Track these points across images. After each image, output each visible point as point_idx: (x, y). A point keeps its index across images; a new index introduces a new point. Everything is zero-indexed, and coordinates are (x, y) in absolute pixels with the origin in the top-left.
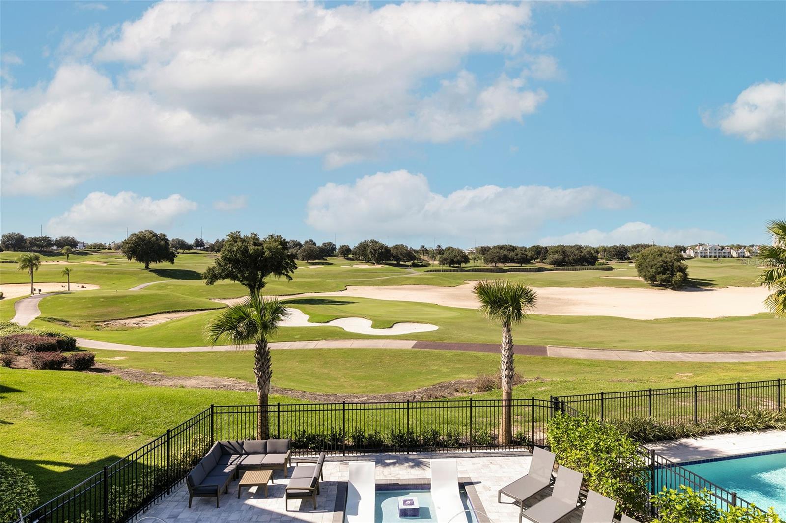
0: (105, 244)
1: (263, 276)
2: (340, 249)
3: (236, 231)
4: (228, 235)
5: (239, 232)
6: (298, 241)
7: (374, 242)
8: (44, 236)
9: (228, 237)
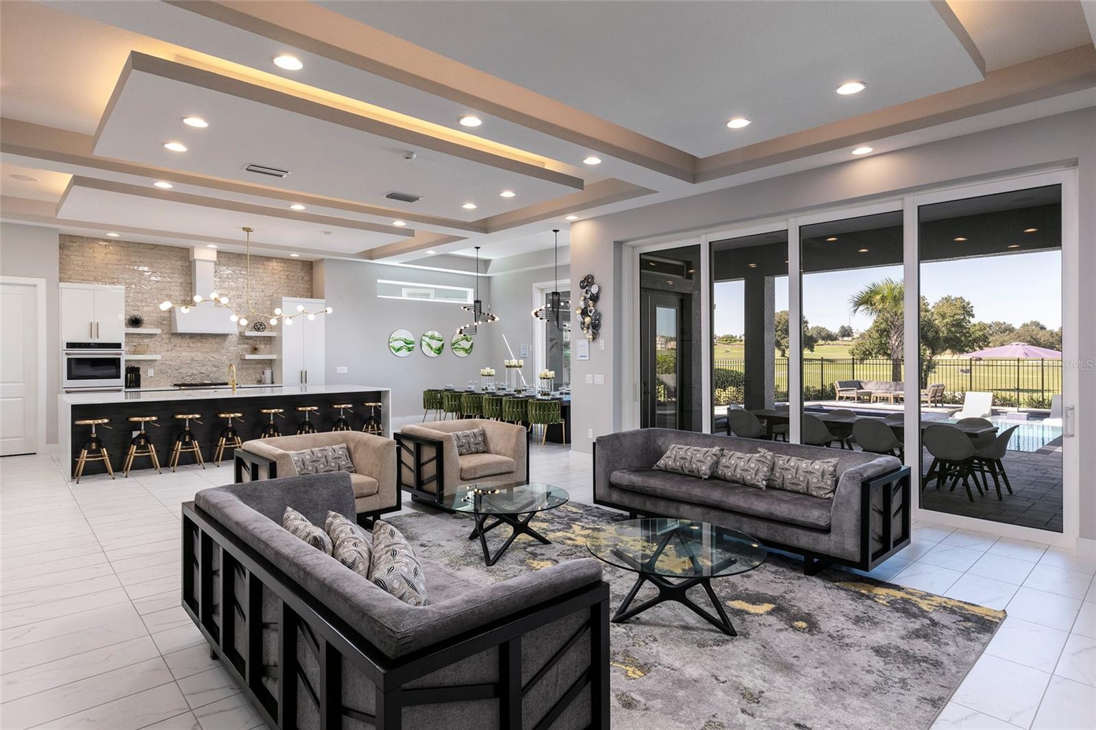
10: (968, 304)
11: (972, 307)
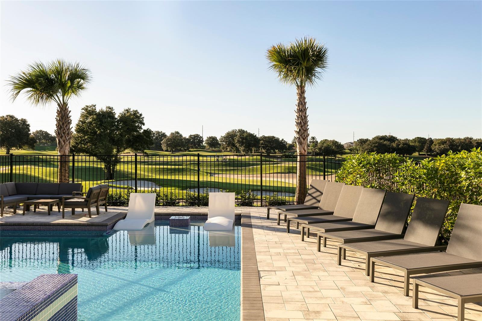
1: (118, 151)
2: (207, 140)
3: (91, 105)
4: (83, 109)
5: (94, 106)
6: (163, 132)
7: (242, 132)
9: (83, 111)
10: (141, 115)
11: (143, 118)
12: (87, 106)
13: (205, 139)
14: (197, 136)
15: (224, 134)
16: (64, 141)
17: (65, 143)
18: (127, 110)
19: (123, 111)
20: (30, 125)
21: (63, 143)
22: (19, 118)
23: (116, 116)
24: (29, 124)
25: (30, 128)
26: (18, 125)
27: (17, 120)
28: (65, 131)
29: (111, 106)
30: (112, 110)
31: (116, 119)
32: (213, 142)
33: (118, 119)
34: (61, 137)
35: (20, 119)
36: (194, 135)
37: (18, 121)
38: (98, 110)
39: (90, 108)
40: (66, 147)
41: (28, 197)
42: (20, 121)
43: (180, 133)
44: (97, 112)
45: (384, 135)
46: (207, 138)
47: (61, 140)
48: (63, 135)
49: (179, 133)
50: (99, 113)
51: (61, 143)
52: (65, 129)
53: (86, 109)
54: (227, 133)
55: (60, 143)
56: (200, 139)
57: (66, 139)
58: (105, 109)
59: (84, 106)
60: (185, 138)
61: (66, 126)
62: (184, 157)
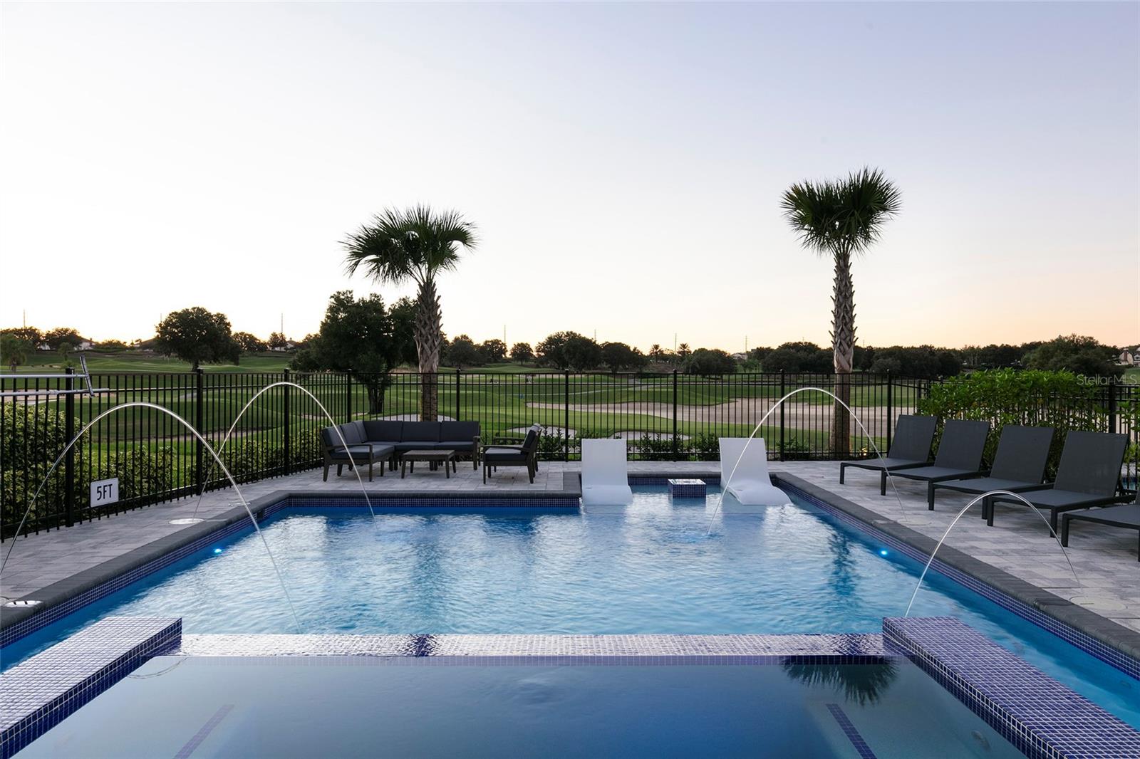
0: (125, 343)
2: (513, 350)
3: (345, 291)
5: (350, 293)
8: (28, 327)
9: (333, 300)
12: (339, 293)
13: (510, 347)
14: (496, 342)
15: (543, 340)
16: (431, 348)
17: (432, 352)
18: (404, 299)
19: (398, 300)
20: (231, 324)
21: (430, 352)
22: (213, 312)
23: (386, 309)
24: (229, 323)
25: (231, 329)
26: (212, 324)
27: (209, 315)
28: (431, 331)
29: (378, 294)
30: (379, 300)
31: (386, 313)
32: (522, 352)
33: (390, 313)
34: (426, 341)
35: (216, 314)
36: (492, 341)
37: (212, 316)
38: (356, 300)
39: (343, 295)
40: (433, 358)
41: (395, 447)
42: (214, 318)
43: (470, 337)
44: (355, 302)
45: (797, 342)
46: (513, 346)
47: (425, 345)
48: (429, 337)
49: (467, 338)
50: (358, 304)
51: (426, 352)
52: (432, 328)
53: (337, 298)
54: (549, 338)
55: (424, 352)
56: (501, 347)
57: (434, 345)
58: (367, 299)
59: (334, 292)
60: (477, 346)
61: (434, 322)
62: (475, 376)
